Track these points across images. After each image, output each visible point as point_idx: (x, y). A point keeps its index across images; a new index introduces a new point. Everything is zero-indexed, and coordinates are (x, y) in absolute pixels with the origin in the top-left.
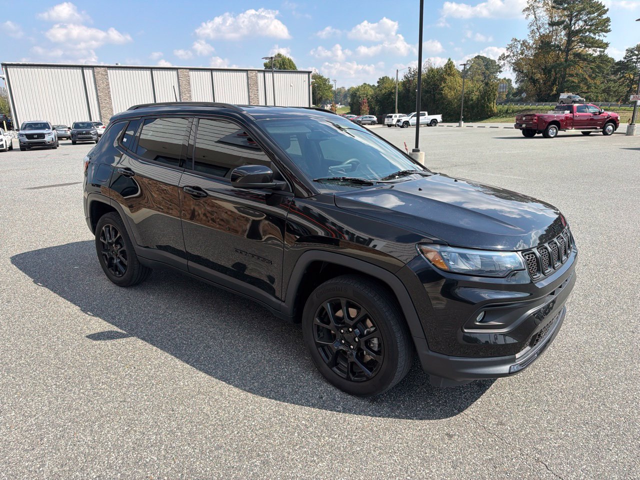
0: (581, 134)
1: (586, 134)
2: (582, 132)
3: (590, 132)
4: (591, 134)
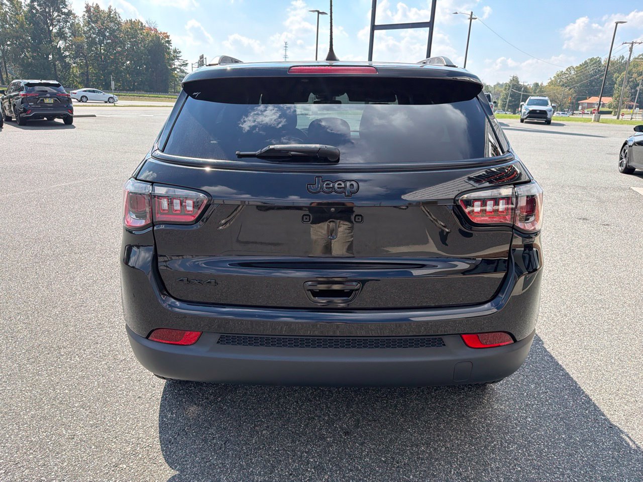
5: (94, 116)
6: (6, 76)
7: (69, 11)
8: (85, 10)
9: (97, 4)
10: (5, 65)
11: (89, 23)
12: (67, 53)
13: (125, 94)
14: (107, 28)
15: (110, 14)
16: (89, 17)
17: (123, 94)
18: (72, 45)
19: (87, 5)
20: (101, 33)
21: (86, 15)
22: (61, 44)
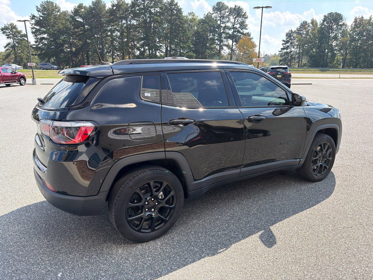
0: (5, 85)
1: (8, 86)
2: (6, 85)
3: (10, 84)
4: (11, 85)
5: (311, 84)
6: (301, 63)
7: (343, 23)
8: (354, 21)
9: (362, 16)
10: (302, 57)
11: (354, 28)
12: (336, 48)
13: (364, 70)
14: (365, 30)
15: (370, 21)
16: (355, 25)
17: (363, 70)
18: (340, 43)
19: (356, 18)
20: (360, 34)
21: (354, 24)
22: (334, 44)
